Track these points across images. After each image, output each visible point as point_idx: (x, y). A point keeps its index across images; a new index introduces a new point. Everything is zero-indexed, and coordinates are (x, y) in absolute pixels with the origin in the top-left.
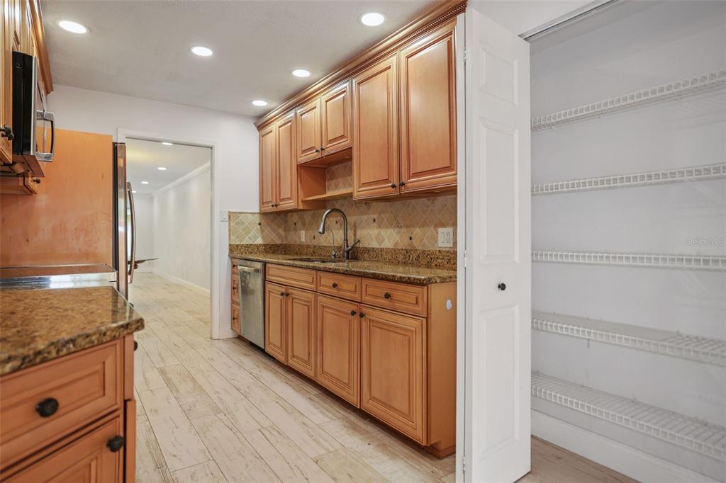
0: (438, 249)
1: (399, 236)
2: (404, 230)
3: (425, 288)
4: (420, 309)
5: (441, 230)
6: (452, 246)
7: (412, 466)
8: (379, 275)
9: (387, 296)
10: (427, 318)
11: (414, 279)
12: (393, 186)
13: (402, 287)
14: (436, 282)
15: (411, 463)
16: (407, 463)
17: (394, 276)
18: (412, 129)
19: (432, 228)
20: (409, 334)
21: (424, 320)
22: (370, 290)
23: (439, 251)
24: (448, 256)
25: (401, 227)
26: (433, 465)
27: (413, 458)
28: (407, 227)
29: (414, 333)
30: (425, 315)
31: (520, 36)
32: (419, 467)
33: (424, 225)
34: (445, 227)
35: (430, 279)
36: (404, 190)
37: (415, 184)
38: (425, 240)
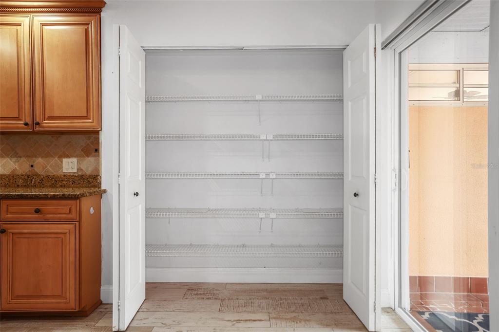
0: (63, 174)
1: (17, 164)
2: (23, 159)
3: (78, 201)
4: (73, 215)
5: (65, 160)
6: (76, 171)
7: (69, 329)
8: (27, 195)
9: (37, 211)
10: (79, 222)
11: (69, 195)
12: (26, 124)
13: (54, 202)
14: (87, 196)
15: (66, 328)
16: (63, 329)
17: (46, 195)
18: (47, 81)
19: (56, 158)
20: (63, 236)
21: (77, 223)
22: (11, 209)
23: (64, 175)
24: (73, 178)
25: (21, 157)
26: (84, 322)
27: (66, 325)
28: (28, 156)
29: (67, 235)
30: (78, 219)
31: (142, 47)
32: (75, 328)
33: (48, 155)
34: (70, 158)
35: (83, 194)
36: (37, 129)
37: (49, 124)
38: (48, 167)
